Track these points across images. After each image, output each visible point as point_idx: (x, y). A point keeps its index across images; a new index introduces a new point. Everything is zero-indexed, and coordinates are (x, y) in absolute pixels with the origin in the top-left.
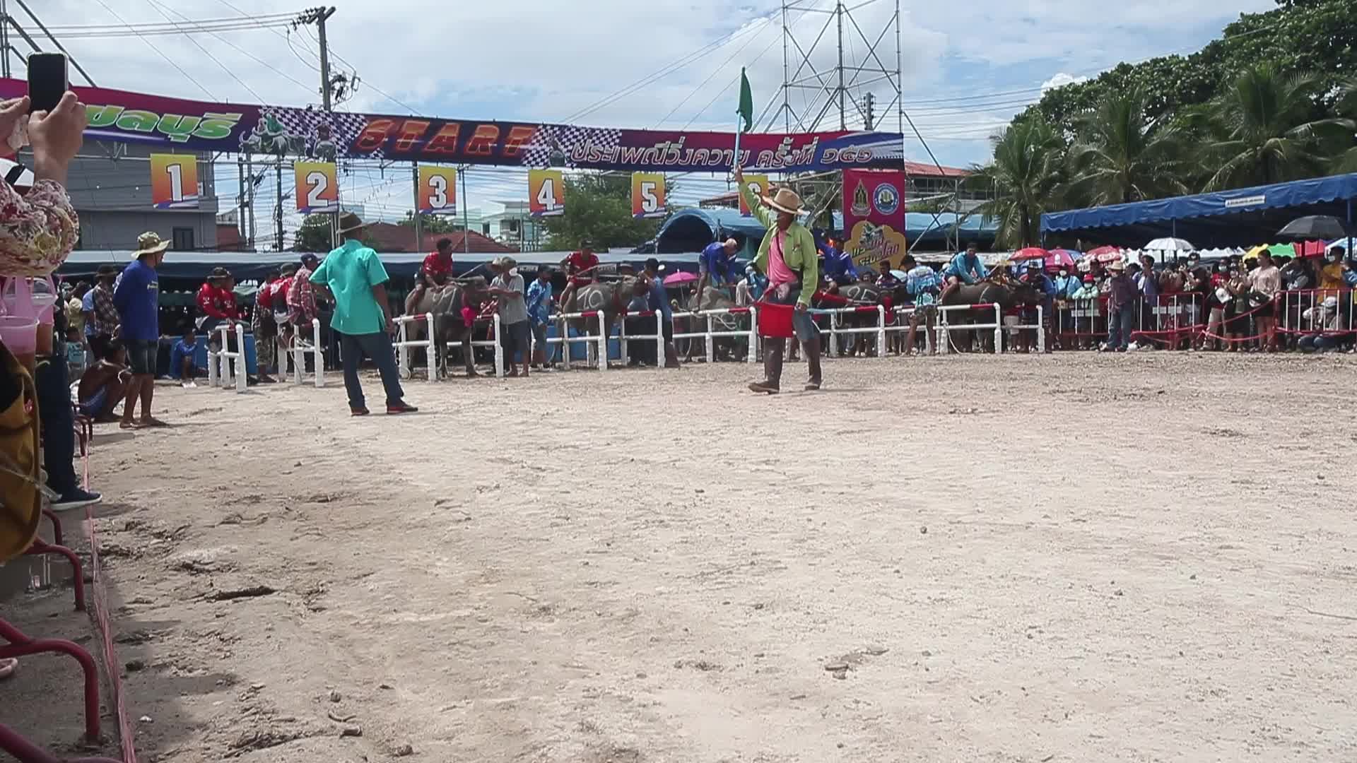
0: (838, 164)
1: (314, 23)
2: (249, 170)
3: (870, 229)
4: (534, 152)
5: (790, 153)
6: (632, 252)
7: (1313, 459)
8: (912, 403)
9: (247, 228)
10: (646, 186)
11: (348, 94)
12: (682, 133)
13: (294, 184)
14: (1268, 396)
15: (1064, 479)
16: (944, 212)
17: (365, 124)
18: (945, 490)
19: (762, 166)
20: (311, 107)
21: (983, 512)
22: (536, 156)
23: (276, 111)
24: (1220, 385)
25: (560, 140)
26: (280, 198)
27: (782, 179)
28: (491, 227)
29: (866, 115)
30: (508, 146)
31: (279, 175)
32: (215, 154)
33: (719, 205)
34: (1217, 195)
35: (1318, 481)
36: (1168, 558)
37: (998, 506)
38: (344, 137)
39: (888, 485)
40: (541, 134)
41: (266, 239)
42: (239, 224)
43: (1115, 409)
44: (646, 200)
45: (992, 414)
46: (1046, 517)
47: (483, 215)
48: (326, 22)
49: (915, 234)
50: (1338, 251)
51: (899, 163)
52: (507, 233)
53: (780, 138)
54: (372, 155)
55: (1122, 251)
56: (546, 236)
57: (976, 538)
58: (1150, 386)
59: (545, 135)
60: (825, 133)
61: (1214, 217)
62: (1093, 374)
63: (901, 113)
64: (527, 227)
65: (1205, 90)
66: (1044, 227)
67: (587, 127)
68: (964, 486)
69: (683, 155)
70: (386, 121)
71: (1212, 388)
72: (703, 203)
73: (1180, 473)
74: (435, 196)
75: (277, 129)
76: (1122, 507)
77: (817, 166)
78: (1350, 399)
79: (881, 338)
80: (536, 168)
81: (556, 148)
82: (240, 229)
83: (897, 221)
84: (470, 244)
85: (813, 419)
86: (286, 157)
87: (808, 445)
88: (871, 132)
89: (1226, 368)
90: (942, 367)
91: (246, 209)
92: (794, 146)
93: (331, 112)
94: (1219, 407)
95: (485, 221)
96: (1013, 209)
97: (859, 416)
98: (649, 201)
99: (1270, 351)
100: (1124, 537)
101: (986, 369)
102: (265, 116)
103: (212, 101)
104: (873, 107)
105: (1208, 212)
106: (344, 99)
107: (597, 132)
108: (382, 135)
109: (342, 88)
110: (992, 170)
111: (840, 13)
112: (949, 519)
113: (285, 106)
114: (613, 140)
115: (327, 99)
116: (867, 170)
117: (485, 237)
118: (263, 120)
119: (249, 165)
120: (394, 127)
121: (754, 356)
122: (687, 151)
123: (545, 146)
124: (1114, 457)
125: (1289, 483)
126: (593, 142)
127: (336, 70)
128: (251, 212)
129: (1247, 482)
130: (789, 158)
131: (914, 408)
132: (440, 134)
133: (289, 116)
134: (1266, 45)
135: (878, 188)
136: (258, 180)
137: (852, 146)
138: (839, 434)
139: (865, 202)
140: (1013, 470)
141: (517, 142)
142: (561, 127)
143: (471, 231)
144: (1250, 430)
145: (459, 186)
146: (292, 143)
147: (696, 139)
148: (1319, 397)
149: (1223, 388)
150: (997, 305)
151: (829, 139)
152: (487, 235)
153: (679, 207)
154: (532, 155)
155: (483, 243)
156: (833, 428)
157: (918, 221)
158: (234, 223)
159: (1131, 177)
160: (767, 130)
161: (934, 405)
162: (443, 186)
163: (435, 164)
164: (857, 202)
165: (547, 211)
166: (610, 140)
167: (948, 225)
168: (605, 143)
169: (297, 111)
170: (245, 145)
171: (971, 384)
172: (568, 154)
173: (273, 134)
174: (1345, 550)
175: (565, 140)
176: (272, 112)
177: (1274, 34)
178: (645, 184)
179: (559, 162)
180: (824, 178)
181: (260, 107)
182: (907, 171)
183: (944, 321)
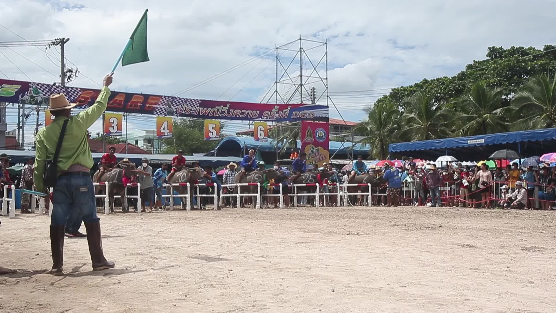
0: (299, 119)
1: (59, 45)
2: (23, 112)
3: (313, 148)
4: (159, 108)
5: (277, 113)
6: (204, 156)
7: (505, 258)
8: (331, 229)
9: (21, 138)
10: (211, 126)
11: (73, 78)
12: (229, 102)
13: (44, 119)
14: (486, 229)
15: (397, 267)
16: (347, 141)
17: (80, 93)
18: (344, 271)
19: (265, 119)
20: (55, 84)
21: (360, 282)
22: (160, 110)
23: (38, 85)
24: (466, 223)
25: (172, 103)
26: (38, 125)
27: (274, 124)
28: (139, 141)
29: (312, 97)
30: (147, 105)
31: (38, 114)
32: (7, 103)
33: (245, 135)
34: (464, 138)
35: (507, 269)
36: (442, 305)
37: (367, 279)
38: (70, 98)
39: (318, 268)
40: (163, 100)
41: (29, 144)
42: (17, 137)
43: (421, 234)
44: (211, 132)
45: (365, 235)
46: (389, 284)
47: (135, 136)
48: (65, 45)
49: (334, 151)
50: (515, 164)
51: (327, 119)
52: (146, 145)
53: (273, 106)
54: (83, 107)
55: (424, 161)
56: (164, 147)
57: (357, 294)
58: (436, 223)
59: (165, 101)
60: (293, 104)
61: (463, 147)
62: (411, 217)
63: (327, 97)
64: (156, 143)
65: (459, 92)
66: (390, 150)
67: (185, 98)
68: (352, 269)
69: (229, 112)
70: (91, 92)
71: (463, 225)
72: (238, 134)
73: (448, 264)
74: (112, 127)
75: (38, 93)
76: (422, 280)
77: (289, 118)
78: (521, 231)
79: (317, 198)
80: (161, 116)
81: (170, 107)
82: (17, 139)
83: (325, 146)
84: (128, 149)
85: (285, 237)
86: (42, 106)
87: (282, 248)
88: (314, 105)
89: (469, 216)
90: (344, 212)
91: (21, 130)
92: (280, 110)
93: (64, 87)
94: (465, 234)
95: (136, 139)
96: (377, 141)
97: (307, 235)
98: (212, 133)
99: (488, 208)
100: (423, 294)
101: (364, 214)
102: (32, 87)
103: (8, 79)
104: (315, 93)
105: (460, 146)
106: (71, 81)
107: (190, 100)
108: (88, 98)
109: (70, 75)
110: (367, 123)
111: (301, 52)
112: (345, 285)
113: (42, 83)
114: (197, 104)
115: (63, 80)
116: (312, 121)
117: (136, 146)
118: (31, 89)
119: (23, 109)
120: (94, 94)
121: (259, 206)
122: (231, 110)
123: (164, 106)
124: (420, 257)
125: (495, 270)
126: (187, 105)
127: (68, 67)
128: (23, 131)
129: (477, 269)
130: (277, 115)
131: (331, 232)
132: (116, 99)
133: (44, 88)
134: (483, 74)
135: (317, 130)
136: (27, 116)
137: (305, 111)
138: (296, 243)
139: (311, 136)
140: (374, 262)
141: (152, 104)
142: (172, 98)
143: (129, 144)
144: (478, 245)
145: (124, 123)
146: (45, 100)
147: (234, 105)
148: (508, 230)
149: (468, 225)
150: (369, 184)
151: (295, 107)
152: (137, 145)
153: (227, 135)
154: (159, 110)
155: (134, 149)
156: (293, 240)
157: (335, 145)
158: (14, 136)
159: (428, 129)
160: (267, 102)
161: (340, 230)
162: (116, 123)
163: (113, 112)
164: (307, 136)
165: (164, 135)
166: (195, 104)
167: (348, 147)
168: (192, 105)
169: (48, 85)
170: (21, 100)
171: (357, 221)
172: (176, 110)
173: (36, 95)
174: (518, 301)
175: (174, 103)
176: (36, 85)
177: (486, 70)
178: (210, 125)
179: (171, 113)
180: (293, 124)
181: (30, 83)
182: (330, 122)
183: (346, 191)
